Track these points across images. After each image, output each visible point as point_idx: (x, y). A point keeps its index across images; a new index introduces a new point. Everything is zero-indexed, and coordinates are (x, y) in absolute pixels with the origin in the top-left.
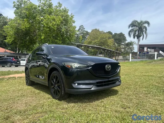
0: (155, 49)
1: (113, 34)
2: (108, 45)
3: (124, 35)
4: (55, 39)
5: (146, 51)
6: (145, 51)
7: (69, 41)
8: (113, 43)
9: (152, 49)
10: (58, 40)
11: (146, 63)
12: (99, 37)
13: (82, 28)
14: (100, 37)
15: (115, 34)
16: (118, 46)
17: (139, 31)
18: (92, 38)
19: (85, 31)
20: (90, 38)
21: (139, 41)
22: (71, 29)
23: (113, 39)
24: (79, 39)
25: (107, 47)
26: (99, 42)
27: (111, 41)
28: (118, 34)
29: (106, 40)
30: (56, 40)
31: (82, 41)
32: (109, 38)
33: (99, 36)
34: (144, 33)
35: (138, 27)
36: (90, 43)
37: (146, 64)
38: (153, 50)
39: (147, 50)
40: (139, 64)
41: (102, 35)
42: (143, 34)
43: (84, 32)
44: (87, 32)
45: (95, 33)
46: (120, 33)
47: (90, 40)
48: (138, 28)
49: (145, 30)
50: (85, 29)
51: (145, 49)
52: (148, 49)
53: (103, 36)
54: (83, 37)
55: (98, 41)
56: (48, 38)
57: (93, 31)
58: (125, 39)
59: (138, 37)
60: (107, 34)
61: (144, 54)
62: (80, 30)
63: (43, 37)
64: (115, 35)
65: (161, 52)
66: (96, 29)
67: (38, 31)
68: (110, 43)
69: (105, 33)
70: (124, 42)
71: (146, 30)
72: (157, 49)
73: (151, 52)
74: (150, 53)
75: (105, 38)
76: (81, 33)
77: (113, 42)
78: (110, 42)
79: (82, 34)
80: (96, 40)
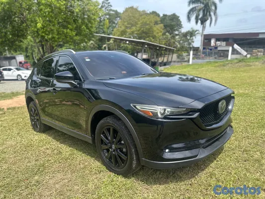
0: (228, 41)
1: (161, 15)
2: (154, 37)
3: (179, 17)
4: (64, 28)
5: (214, 45)
6: (212, 45)
7: (88, 30)
8: (161, 32)
9: (223, 41)
10: (68, 30)
11: (218, 66)
12: (139, 23)
13: (106, 5)
14: (141, 22)
15: (164, 15)
16: (171, 37)
17: (204, 11)
18: (126, 23)
19: (114, 11)
20: (123, 24)
21: (204, 28)
22: (92, 8)
23: (162, 25)
24: (104, 25)
25: (153, 40)
26: (139, 31)
27: (158, 29)
28: (169, 16)
29: (151, 27)
30: (65, 31)
31: (108, 28)
32: (156, 23)
33: (138, 19)
34: (212, 14)
35: (203, 3)
36: (123, 33)
37: (218, 68)
38: (225, 43)
39: (216, 44)
40: (207, 68)
41: (144, 18)
42: (210, 15)
43: (112, 12)
44: (116, 12)
45: (131, 15)
46: (171, 15)
47: (123, 28)
48: (202, 6)
49: (213, 8)
50: (111, 6)
51: (213, 42)
52: (216, 41)
53: (145, 20)
54: (110, 22)
55: (138, 29)
56: (50, 25)
57: (127, 10)
58: (179, 25)
59: (203, 21)
60: (152, 16)
61: (211, 50)
62: (103, 9)
63: (39, 25)
64: (165, 18)
65: (236, 46)
66: (132, 8)
67: (29, 13)
68: (158, 33)
69: (148, 14)
70: (178, 30)
71: (216, 8)
72: (230, 41)
73: (222, 46)
74: (219, 49)
75: (149, 24)
76: (106, 15)
77: (162, 30)
78: (157, 31)
79: (108, 17)
80: (134, 28)
